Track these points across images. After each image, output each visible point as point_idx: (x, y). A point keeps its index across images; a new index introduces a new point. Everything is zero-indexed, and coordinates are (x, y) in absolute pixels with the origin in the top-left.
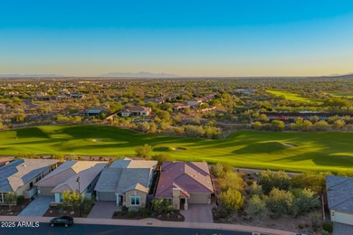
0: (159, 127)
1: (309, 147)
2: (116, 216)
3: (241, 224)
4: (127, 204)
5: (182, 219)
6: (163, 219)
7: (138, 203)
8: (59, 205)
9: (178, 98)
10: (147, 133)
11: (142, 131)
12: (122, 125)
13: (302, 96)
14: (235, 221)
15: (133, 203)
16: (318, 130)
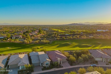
0: (29, 42)
1: (75, 44)
2: (43, 70)
3: (77, 65)
4: (45, 65)
5: (62, 67)
6: (57, 68)
7: (48, 65)
8: (21, 70)
9: (27, 32)
10: (26, 44)
11: (24, 43)
12: (15, 42)
13: (62, 30)
14: (76, 65)
15: (46, 65)
16: (74, 39)
